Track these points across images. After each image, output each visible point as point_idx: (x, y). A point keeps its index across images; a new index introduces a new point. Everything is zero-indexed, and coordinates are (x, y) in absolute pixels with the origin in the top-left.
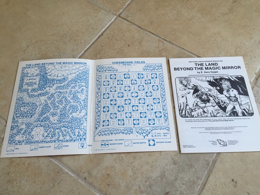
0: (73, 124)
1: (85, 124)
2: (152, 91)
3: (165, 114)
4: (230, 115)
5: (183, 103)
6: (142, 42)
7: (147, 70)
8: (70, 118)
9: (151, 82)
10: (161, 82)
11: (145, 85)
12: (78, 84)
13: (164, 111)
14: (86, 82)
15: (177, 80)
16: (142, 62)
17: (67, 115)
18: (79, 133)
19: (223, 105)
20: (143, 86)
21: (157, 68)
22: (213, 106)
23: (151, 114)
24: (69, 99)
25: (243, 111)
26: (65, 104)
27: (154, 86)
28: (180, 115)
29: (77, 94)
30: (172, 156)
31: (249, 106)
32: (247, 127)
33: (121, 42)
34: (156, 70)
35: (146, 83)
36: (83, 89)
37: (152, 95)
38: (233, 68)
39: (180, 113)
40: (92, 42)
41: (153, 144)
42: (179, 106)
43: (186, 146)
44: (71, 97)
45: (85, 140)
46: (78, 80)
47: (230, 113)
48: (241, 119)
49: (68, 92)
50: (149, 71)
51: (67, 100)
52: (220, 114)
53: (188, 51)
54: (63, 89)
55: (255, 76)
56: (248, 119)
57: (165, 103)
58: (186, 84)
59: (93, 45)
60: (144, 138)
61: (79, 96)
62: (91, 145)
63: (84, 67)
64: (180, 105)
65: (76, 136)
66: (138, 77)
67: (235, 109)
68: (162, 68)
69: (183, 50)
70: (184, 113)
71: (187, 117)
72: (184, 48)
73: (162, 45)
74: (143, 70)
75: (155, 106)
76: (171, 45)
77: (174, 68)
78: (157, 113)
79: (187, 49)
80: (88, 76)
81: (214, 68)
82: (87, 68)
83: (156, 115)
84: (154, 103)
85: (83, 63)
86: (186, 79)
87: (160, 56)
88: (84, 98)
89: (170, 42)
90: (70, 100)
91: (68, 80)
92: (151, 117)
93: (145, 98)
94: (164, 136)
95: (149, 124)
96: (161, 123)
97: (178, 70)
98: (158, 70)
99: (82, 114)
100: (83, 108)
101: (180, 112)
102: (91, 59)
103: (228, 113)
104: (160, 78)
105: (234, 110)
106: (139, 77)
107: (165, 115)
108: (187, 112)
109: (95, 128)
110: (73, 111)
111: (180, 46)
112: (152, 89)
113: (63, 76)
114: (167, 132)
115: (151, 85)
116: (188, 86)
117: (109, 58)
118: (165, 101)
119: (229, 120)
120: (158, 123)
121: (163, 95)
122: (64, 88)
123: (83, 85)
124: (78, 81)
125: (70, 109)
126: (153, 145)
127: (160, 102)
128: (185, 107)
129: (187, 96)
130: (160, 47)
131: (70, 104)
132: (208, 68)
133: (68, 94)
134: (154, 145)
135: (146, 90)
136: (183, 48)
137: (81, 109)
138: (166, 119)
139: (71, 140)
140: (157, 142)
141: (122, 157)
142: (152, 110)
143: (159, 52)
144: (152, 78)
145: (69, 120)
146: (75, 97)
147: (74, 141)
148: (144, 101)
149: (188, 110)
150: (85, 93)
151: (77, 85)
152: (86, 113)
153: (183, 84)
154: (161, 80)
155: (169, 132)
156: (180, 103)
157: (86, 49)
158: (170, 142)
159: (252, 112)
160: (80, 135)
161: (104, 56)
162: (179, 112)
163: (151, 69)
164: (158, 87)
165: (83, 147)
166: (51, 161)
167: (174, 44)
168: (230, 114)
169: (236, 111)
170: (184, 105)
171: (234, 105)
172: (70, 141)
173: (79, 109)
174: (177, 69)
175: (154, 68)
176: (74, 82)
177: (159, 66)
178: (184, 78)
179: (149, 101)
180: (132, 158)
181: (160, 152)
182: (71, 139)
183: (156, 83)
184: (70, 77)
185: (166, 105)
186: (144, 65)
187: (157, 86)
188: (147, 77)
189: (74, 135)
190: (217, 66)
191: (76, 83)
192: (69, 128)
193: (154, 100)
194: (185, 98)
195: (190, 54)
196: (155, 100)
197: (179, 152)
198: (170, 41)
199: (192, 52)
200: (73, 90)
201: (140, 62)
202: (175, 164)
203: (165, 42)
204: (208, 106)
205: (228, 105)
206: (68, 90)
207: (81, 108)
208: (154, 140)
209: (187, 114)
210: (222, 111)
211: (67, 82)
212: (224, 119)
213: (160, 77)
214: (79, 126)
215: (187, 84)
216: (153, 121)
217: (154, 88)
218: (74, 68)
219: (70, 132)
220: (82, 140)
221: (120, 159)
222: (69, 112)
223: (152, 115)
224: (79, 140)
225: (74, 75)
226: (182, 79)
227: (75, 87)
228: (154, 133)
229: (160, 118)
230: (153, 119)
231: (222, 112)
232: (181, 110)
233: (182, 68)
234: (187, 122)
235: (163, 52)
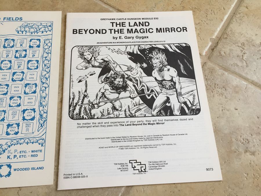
2: (25, 71)
3: (42, 112)
4: (159, 114)
5: (79, 92)
7: (24, 32)
9: (26, 54)
10: (45, 55)
11: (13, 60)
13: (41, 108)
15: (76, 50)
16: (17, 19)
19: (149, 95)
20: (10, 61)
21: (43, 29)
22: (132, 97)
23: (14, 114)
25: (183, 105)
27: (31, 61)
28: (69, 114)
31: (194, 96)
32: (187, 134)
34: (40, 34)
35: (18, 55)
37: (24, 78)
38: (174, 30)
39: (69, 112)
42: (70, 99)
43: (70, 175)
47: (159, 109)
48: (178, 120)
50: (28, 34)
52: (142, 112)
55: (210, 44)
56: (189, 120)
57: (47, 92)
58: (89, 57)
64: (72, 97)
66: (5, 44)
67: (169, 102)
68: (52, 29)
70: (77, 111)
71: (81, 119)
74: (16, 33)
75: (26, 98)
77: (74, 30)
78: (26, 112)
81: (141, 31)
83: (25, 115)
84: (25, 93)
86: (92, 49)
87: (53, 8)
92: (14, 119)
93: (10, 83)
94: (32, 156)
95: (8, 134)
96: (30, 131)
97: (79, 33)
98: (45, 33)
101: (70, 110)
103: (156, 111)
104: (46, 47)
105: (167, 104)
106: (6, 45)
107: (41, 116)
108: (83, 109)
112: (26, 67)
114: (39, 147)
115: (26, 59)
116: (93, 62)
118: (47, 89)
119: (155, 122)
120: (24, 131)
121: (45, 79)
126: (6, 176)
127: (38, 90)
128: (81, 101)
129: (87, 80)
132: (132, 30)
134: (9, 174)
135: (15, 68)
138: (42, 122)
140: (15, 170)
142: (19, 105)
144: (30, 47)
148: (7, 89)
149: (86, 106)
153: (85, 59)
154: (46, 51)
155: (42, 148)
156: (73, 93)
158: (40, 168)
159: (198, 107)
162: (70, 108)
163: (32, 30)
164: (38, 63)
168: (160, 111)
169: (170, 107)
170: (80, 97)
171: (168, 96)
174: (78, 31)
175: (38, 29)
177: (48, 25)
178: (88, 48)
179: (17, 88)
181: (19, 189)
183: (36, 55)
185: (47, 97)
186: (20, 23)
187: (37, 61)
188: (21, 45)
190: (148, 28)
193: (26, 87)
194: (84, 82)
195: (106, 7)
196: (27, 87)
197: (54, 187)
199: (109, 3)
201: (14, 19)
204: (122, 98)
205: (157, 95)
208: (11, 164)
209: (82, 112)
210: (146, 105)
212: (146, 121)
213: (45, 44)
215: (91, 59)
216: (17, 127)
217: (30, 65)
223: (17, 117)
226: (85, 49)
228: (12, 151)
229: (31, 121)
230: (16, 124)
231: (145, 109)
232: (72, 105)
233: (87, 30)
234: (79, 129)
235: (58, 2)
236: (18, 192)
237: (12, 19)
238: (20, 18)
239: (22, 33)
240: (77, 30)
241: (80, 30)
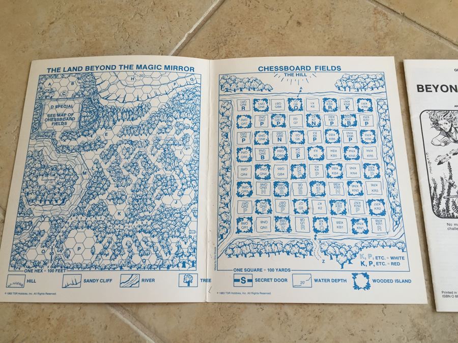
0: (164, 224)
1: (192, 226)
2: (360, 145)
3: (394, 205)
5: (442, 179)
6: (332, 14)
7: (347, 89)
8: (156, 208)
9: (356, 122)
10: (383, 123)
11: (341, 129)
12: (175, 121)
13: (391, 199)
14: (195, 117)
15: (425, 115)
16: (334, 68)
17: (149, 202)
18: (179, 247)
20: (337, 131)
21: (371, 84)
23: (357, 205)
24: (153, 159)
26: (145, 172)
27: (364, 131)
28: (433, 210)
29: (172, 147)
30: (413, 318)
33: (278, 14)
34: (369, 91)
35: (345, 122)
36: (186, 136)
37: (360, 155)
39: (433, 207)
40: (206, 14)
41: (365, 285)
42: (430, 188)
43: (450, 293)
44: (157, 155)
45: (193, 266)
46: (175, 112)
49: (151, 143)
50: (353, 91)
51: (149, 162)
53: (451, 42)
54: (137, 133)
57: (394, 176)
58: (447, 127)
59: (209, 21)
60: (342, 268)
61: (177, 154)
62: (210, 280)
63: (188, 79)
64: (433, 185)
65: (172, 255)
66: (324, 106)
68: (385, 84)
69: (437, 38)
70: (443, 206)
71: (450, 217)
72: (441, 33)
73: (385, 24)
74: (337, 90)
75: (369, 184)
76: (406, 25)
77: (418, 86)
78: (373, 203)
79: (449, 37)
80: (198, 103)
82: (195, 82)
83: (372, 207)
84: (365, 176)
85: (187, 69)
86: (449, 115)
87: (379, 51)
88: (189, 158)
89: (406, 15)
90: (156, 164)
91: (150, 111)
92: (359, 212)
93: (343, 162)
94: (392, 263)
95: (355, 232)
96: (384, 230)
97: (427, 91)
98: (375, 90)
99: (187, 199)
100: (189, 183)
101: (433, 203)
102: (206, 57)
104: (381, 111)
106: (327, 108)
107: (393, 210)
108: (451, 204)
109: (218, 237)
110: (164, 191)
111: (431, 28)
112: (359, 140)
113: (138, 100)
114: (399, 253)
115: (358, 128)
116: (454, 134)
117: (250, 56)
118: (394, 172)
120: (375, 230)
121: (389, 157)
122: (142, 132)
123: (186, 125)
124: (174, 115)
125: (155, 186)
126: (364, 288)
127: (382, 174)
128: (446, 191)
129: (450, 161)
130: (379, 27)
131: (155, 174)
133: (150, 146)
134: (368, 286)
135: (345, 142)
136: (437, 34)
137: (184, 187)
138: (396, 219)
139: (160, 266)
140: (374, 281)
141: (286, 314)
142: (361, 194)
143: (376, 41)
144: (359, 110)
145: (154, 214)
146: (168, 156)
147: (168, 267)
148: (341, 170)
149: (454, 199)
150: (193, 147)
151: (173, 124)
152: (196, 198)
153: (441, 129)
154: (383, 115)
155: (404, 254)
156: (434, 180)
157: (191, 31)
158: (407, 281)
160: (183, 253)
161: (236, 51)
162: (432, 202)
163: (357, 85)
164: (374, 134)
165: (188, 283)
166: (112, 317)
167: (415, 22)
170: (443, 186)
172: (158, 269)
173: (179, 188)
174: (424, 88)
175: (365, 84)
176: (165, 118)
177: (378, 78)
178: (442, 114)
179: (353, 170)
180: (310, 319)
181: (383, 306)
182: (161, 263)
183: (370, 123)
184: (156, 105)
185: (396, 183)
186: (339, 75)
187: (373, 131)
188: (347, 108)
189: (166, 254)
191: (171, 119)
192: (156, 233)
193: (365, 168)
194: (445, 165)
196: (367, 168)
197: (430, 307)
198: (404, 14)
200: (163, 136)
201: (330, 68)
202: (421, 339)
203: (391, 16)
206: (151, 138)
207: (183, 184)
208: (368, 273)
209: (451, 208)
211: (147, 116)
213: (379, 107)
214: (178, 231)
215: (451, 130)
216: (365, 224)
217: (364, 137)
218: (164, 80)
219: (158, 245)
220: (186, 265)
221: (282, 319)
222: (155, 195)
223: (361, 209)
224: (181, 265)
225: (165, 99)
226: (438, 114)
227: (168, 130)
228: (366, 256)
229: (381, 217)
230: (363, 219)
232: (435, 197)
233: (438, 86)
234: (451, 231)
235: (386, 41)
236: (383, 311)
237: (326, 69)
238: (337, 67)
239: (345, 90)
240: (423, 86)
241: (428, 87)
